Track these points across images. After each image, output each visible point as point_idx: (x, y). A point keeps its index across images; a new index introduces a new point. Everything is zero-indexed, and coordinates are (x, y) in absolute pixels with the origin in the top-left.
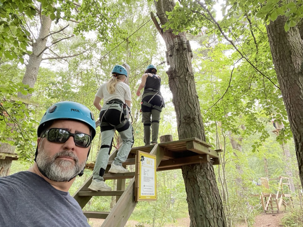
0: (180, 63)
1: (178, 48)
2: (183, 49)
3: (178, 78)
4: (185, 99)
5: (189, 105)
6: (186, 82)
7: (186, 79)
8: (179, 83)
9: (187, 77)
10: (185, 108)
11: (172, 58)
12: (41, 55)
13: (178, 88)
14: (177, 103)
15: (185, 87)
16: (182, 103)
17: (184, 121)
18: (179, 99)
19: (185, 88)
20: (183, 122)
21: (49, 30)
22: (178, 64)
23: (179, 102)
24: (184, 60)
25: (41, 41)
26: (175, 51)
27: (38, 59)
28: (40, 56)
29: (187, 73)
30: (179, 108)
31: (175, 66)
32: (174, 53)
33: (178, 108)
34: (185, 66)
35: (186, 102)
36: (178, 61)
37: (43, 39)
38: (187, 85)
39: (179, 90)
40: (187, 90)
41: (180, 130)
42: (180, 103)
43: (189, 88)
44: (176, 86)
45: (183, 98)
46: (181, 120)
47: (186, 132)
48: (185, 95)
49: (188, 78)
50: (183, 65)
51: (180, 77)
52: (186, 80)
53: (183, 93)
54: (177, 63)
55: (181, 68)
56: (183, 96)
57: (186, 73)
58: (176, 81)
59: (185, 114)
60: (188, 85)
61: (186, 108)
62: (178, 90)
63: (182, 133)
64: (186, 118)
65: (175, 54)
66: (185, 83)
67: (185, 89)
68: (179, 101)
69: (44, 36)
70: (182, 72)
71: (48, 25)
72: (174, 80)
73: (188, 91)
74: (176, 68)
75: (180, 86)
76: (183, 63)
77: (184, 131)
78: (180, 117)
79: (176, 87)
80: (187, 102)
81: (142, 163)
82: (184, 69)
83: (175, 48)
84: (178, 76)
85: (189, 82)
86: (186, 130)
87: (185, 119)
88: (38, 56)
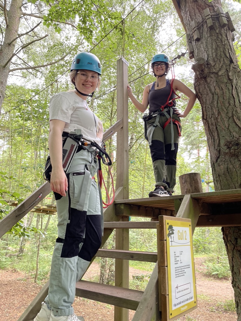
0: (217, 49)
1: (212, 24)
2: (220, 25)
3: (215, 76)
4: (227, 113)
5: (235, 122)
6: (229, 81)
7: (228, 76)
8: (216, 84)
9: (230, 74)
10: (228, 129)
11: (200, 43)
12: (8, 64)
13: (213, 94)
14: (212, 119)
15: (227, 90)
16: (222, 119)
17: (227, 151)
18: (216, 113)
19: (228, 93)
20: (224, 152)
21: (17, 31)
22: (214, 51)
23: (217, 118)
24: (223, 43)
25: (7, 47)
26: (206, 30)
27: (5, 71)
28: (6, 67)
29: (230, 65)
30: (217, 128)
31: (208, 55)
32: (205, 33)
33: (215, 127)
34: (225, 55)
35: (229, 118)
36: (212, 47)
37: (9, 44)
38: (231, 88)
39: (216, 97)
40: (231, 96)
41: (219, 166)
42: (219, 120)
43: (234, 92)
44: (210, 90)
45: (225, 110)
46: (220, 149)
47: (230, 169)
48: (227, 105)
49: (233, 75)
50: (222, 53)
51: (217, 73)
52: (230, 79)
53: (223, 102)
54: (210, 50)
55: (219, 58)
56: (224, 107)
57: (228, 67)
58: (211, 81)
59: (229, 139)
60: (233, 86)
61: (230, 128)
62: (213, 97)
63: (223, 171)
64: (231, 145)
65: (206, 36)
66: (227, 84)
67: (228, 95)
68: (217, 116)
69: (10, 40)
70: (221, 65)
71: (16, 25)
72: (206, 81)
73: (234, 97)
74: (209, 59)
75: (218, 90)
76: (221, 49)
77: (227, 168)
78: (219, 143)
79: (209, 92)
80: (232, 118)
81: (170, 240)
82: (225, 60)
83: (205, 26)
84: (213, 73)
85: (234, 81)
86: (231, 166)
87: (228, 148)
88: (4, 67)
